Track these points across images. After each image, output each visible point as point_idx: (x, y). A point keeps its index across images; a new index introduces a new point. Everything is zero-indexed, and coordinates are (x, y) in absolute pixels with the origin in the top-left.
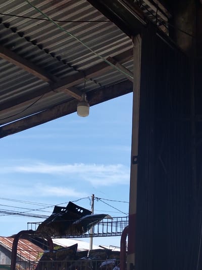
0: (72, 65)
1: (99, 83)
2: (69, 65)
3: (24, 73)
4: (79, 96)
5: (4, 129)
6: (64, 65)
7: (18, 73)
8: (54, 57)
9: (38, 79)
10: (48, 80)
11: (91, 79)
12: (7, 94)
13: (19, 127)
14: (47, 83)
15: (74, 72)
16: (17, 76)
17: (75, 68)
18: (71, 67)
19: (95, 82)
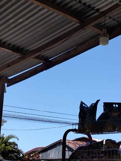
0: (95, 9)
1: (117, 21)
2: (93, 8)
3: (61, 19)
4: (101, 31)
5: (53, 61)
6: (90, 9)
7: (57, 18)
8: (81, 3)
9: (72, 21)
10: (79, 21)
11: (110, 18)
12: (52, 35)
13: (63, 59)
14: (78, 24)
15: (97, 14)
16: (56, 21)
17: (98, 10)
18: (94, 10)
19: (114, 20)
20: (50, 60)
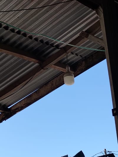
0: (54, 45)
1: (80, 56)
2: (52, 45)
3: (17, 60)
6: (48, 46)
7: (12, 60)
8: (38, 41)
9: (29, 62)
10: (37, 61)
11: (72, 53)
12: (8, 80)
14: (37, 64)
15: (57, 50)
16: (12, 63)
17: (57, 46)
18: (53, 46)
19: (77, 55)
20: (9, 108)
